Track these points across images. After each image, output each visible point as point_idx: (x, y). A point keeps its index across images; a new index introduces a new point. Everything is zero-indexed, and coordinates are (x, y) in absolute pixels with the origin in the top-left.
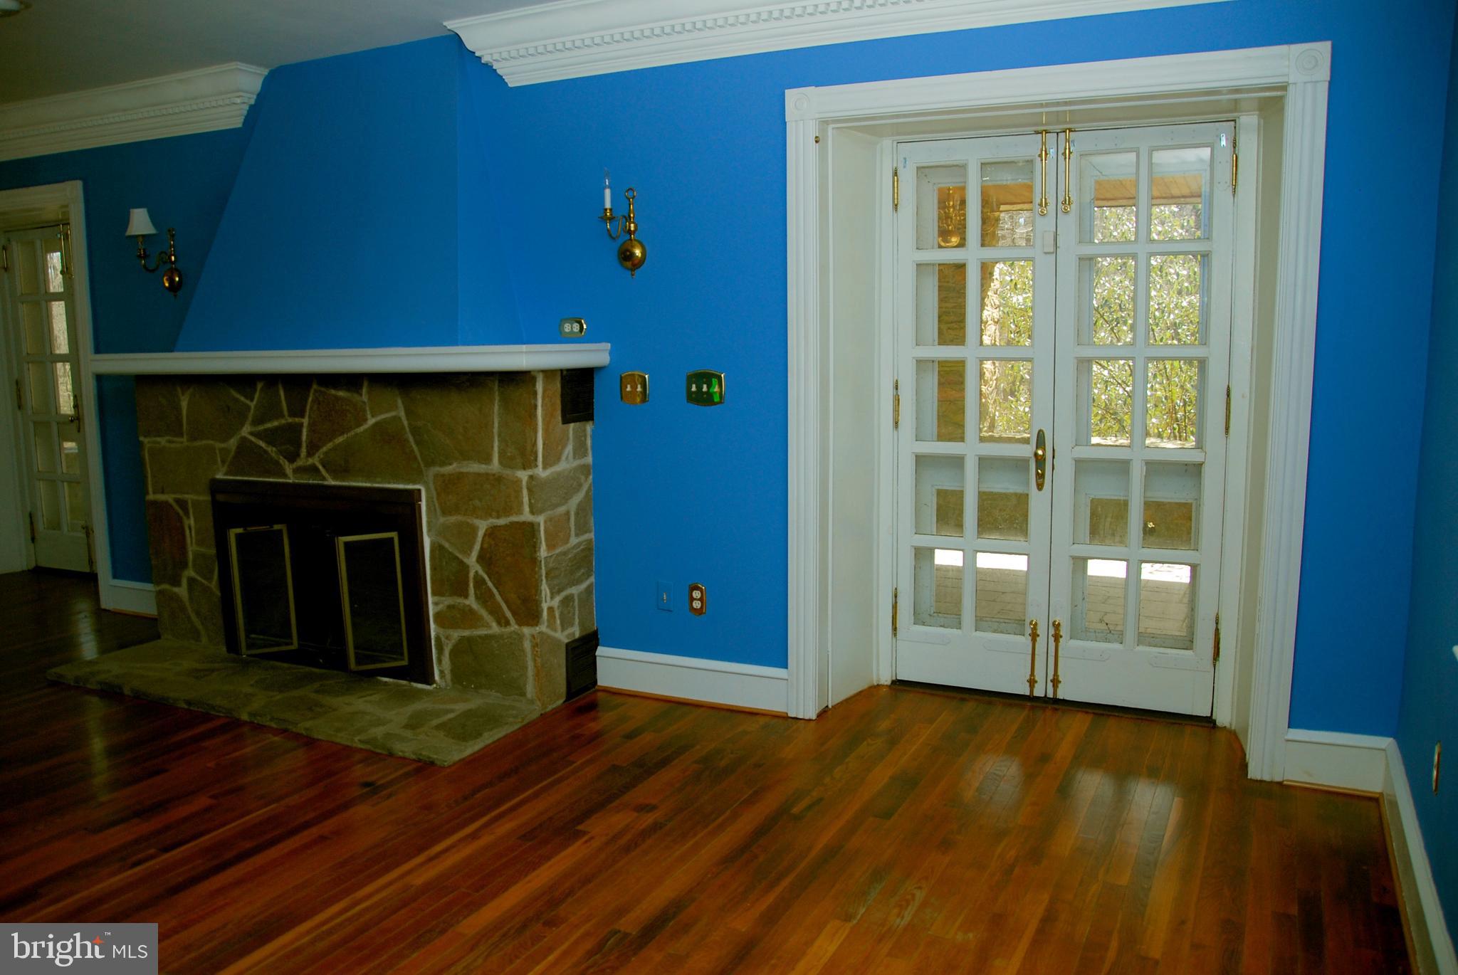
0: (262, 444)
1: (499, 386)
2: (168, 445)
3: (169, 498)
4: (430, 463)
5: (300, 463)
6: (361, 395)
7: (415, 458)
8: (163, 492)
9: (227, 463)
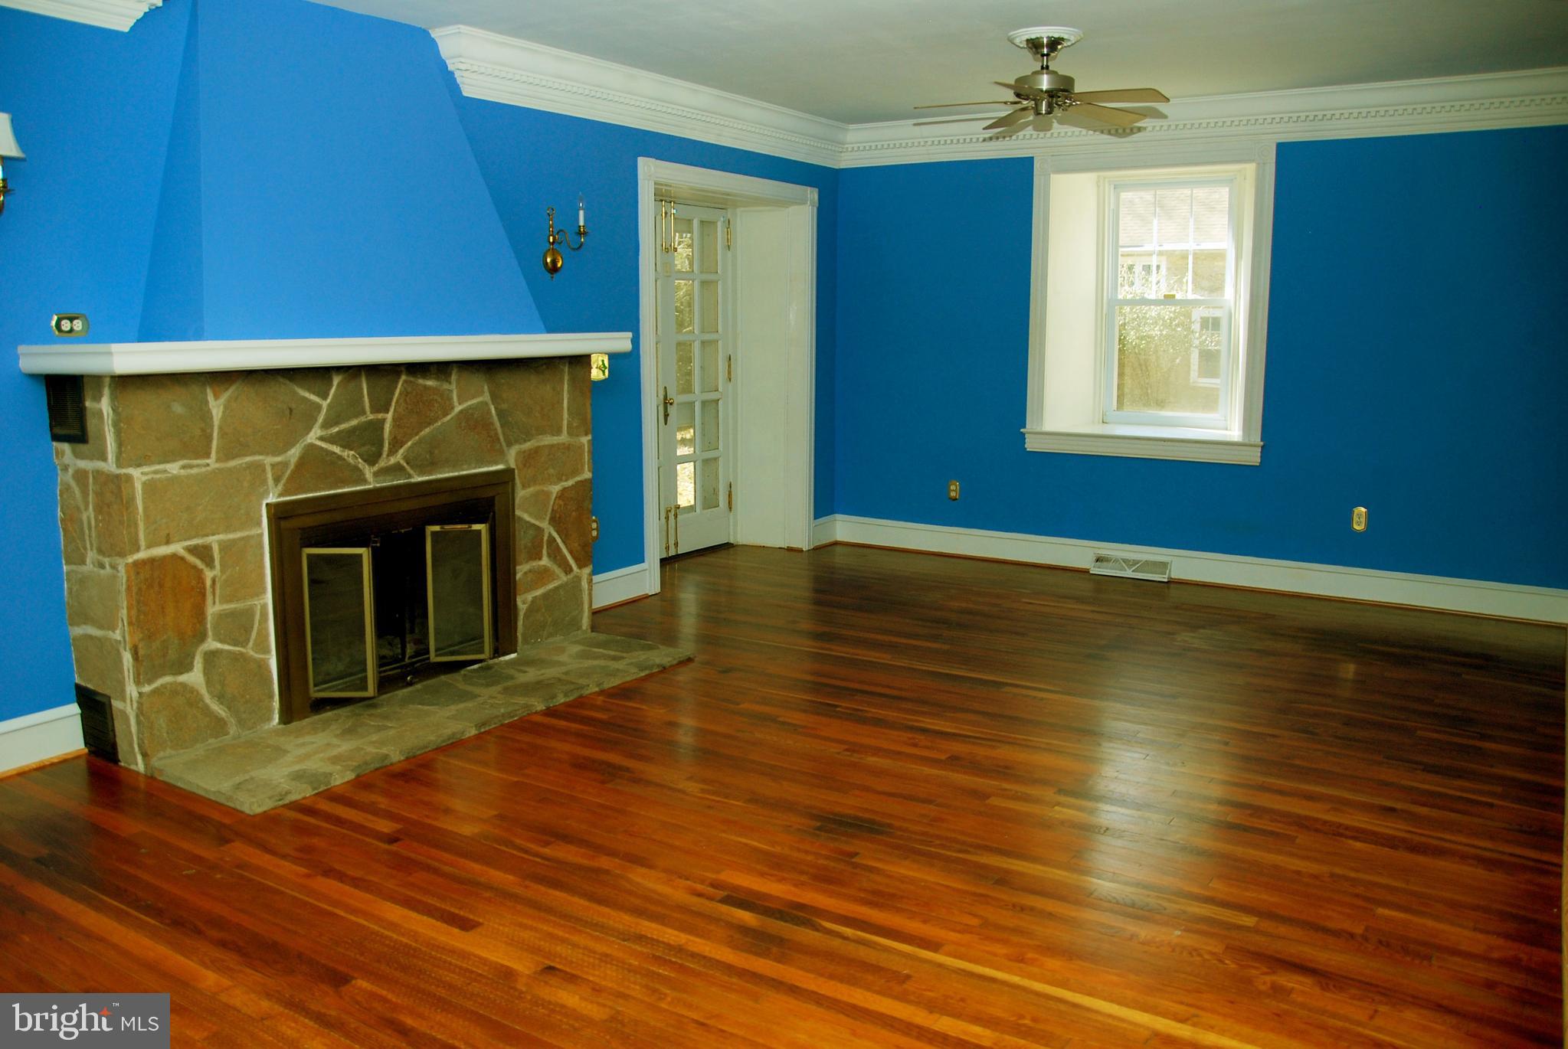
0: (336, 449)
2: (183, 472)
3: (177, 548)
5: (382, 463)
6: (450, 383)
8: (168, 542)
9: (283, 481)
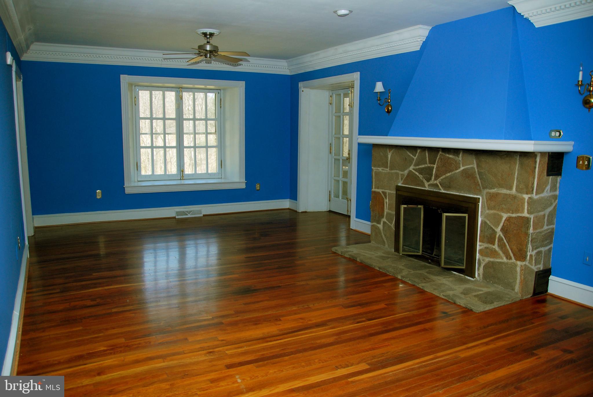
0: (417, 174)
1: (519, 158)
2: (381, 171)
3: (380, 191)
4: (484, 188)
5: (431, 182)
6: (459, 158)
7: (479, 185)
8: (378, 188)
9: (403, 180)
